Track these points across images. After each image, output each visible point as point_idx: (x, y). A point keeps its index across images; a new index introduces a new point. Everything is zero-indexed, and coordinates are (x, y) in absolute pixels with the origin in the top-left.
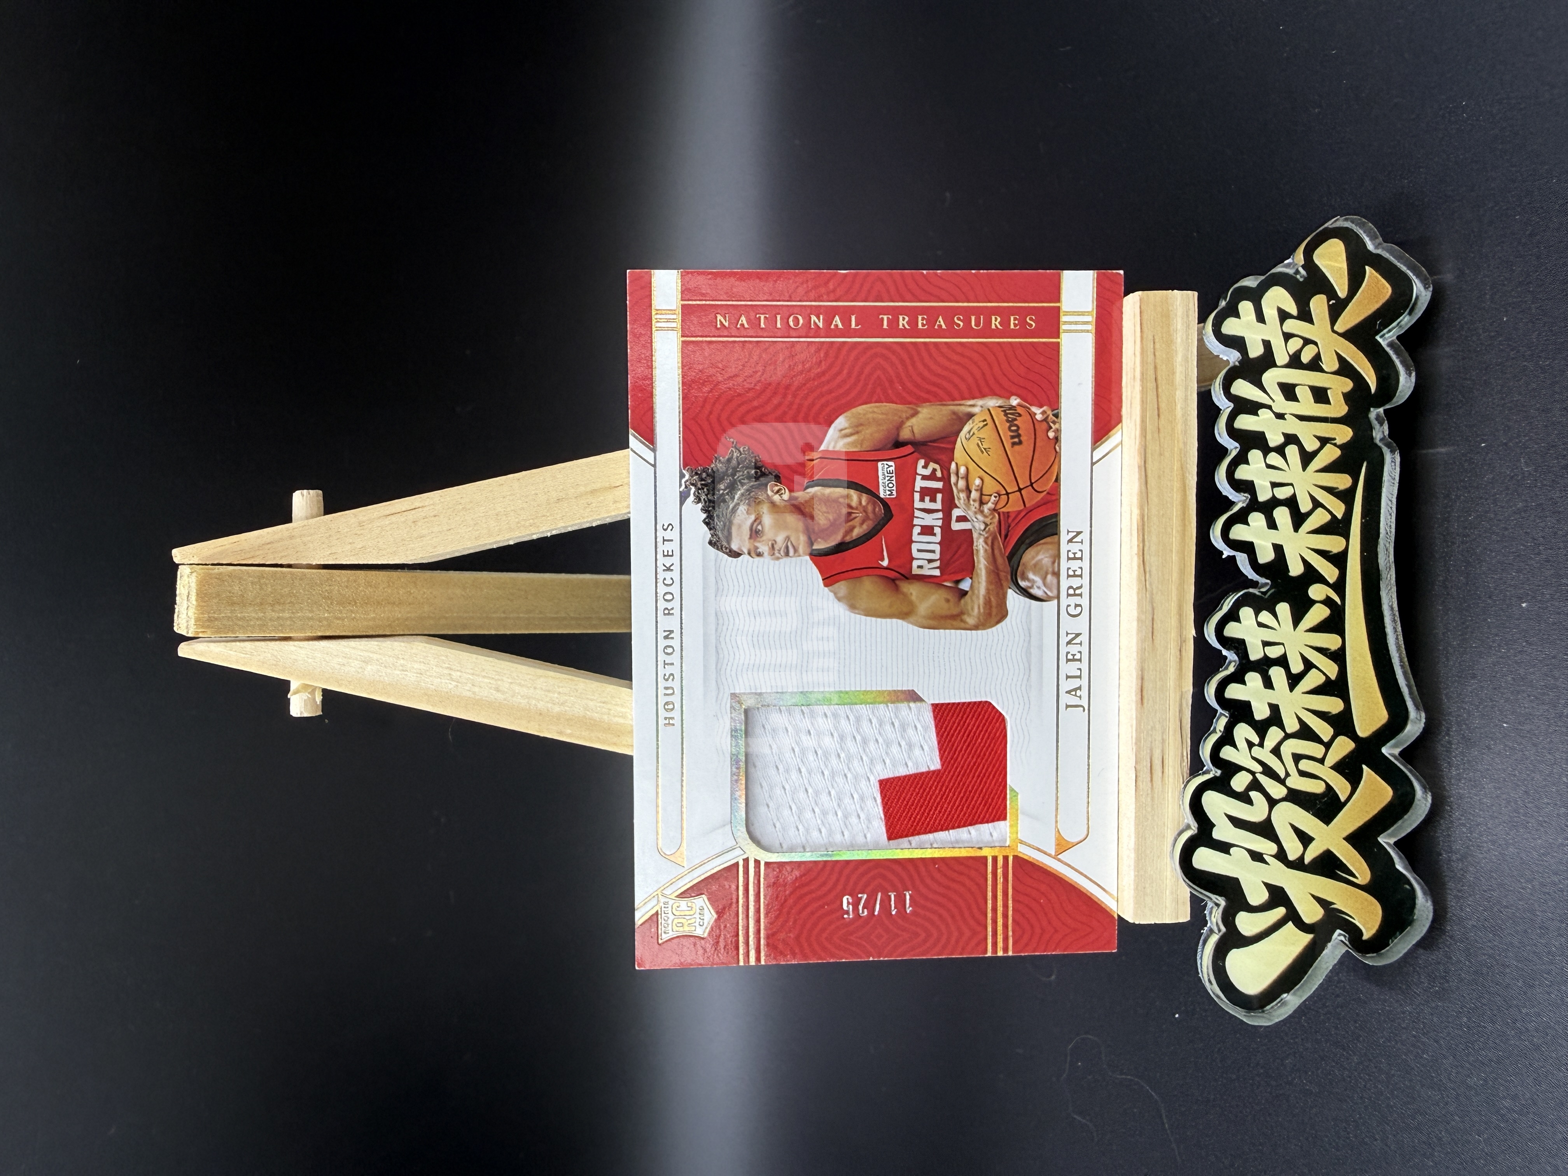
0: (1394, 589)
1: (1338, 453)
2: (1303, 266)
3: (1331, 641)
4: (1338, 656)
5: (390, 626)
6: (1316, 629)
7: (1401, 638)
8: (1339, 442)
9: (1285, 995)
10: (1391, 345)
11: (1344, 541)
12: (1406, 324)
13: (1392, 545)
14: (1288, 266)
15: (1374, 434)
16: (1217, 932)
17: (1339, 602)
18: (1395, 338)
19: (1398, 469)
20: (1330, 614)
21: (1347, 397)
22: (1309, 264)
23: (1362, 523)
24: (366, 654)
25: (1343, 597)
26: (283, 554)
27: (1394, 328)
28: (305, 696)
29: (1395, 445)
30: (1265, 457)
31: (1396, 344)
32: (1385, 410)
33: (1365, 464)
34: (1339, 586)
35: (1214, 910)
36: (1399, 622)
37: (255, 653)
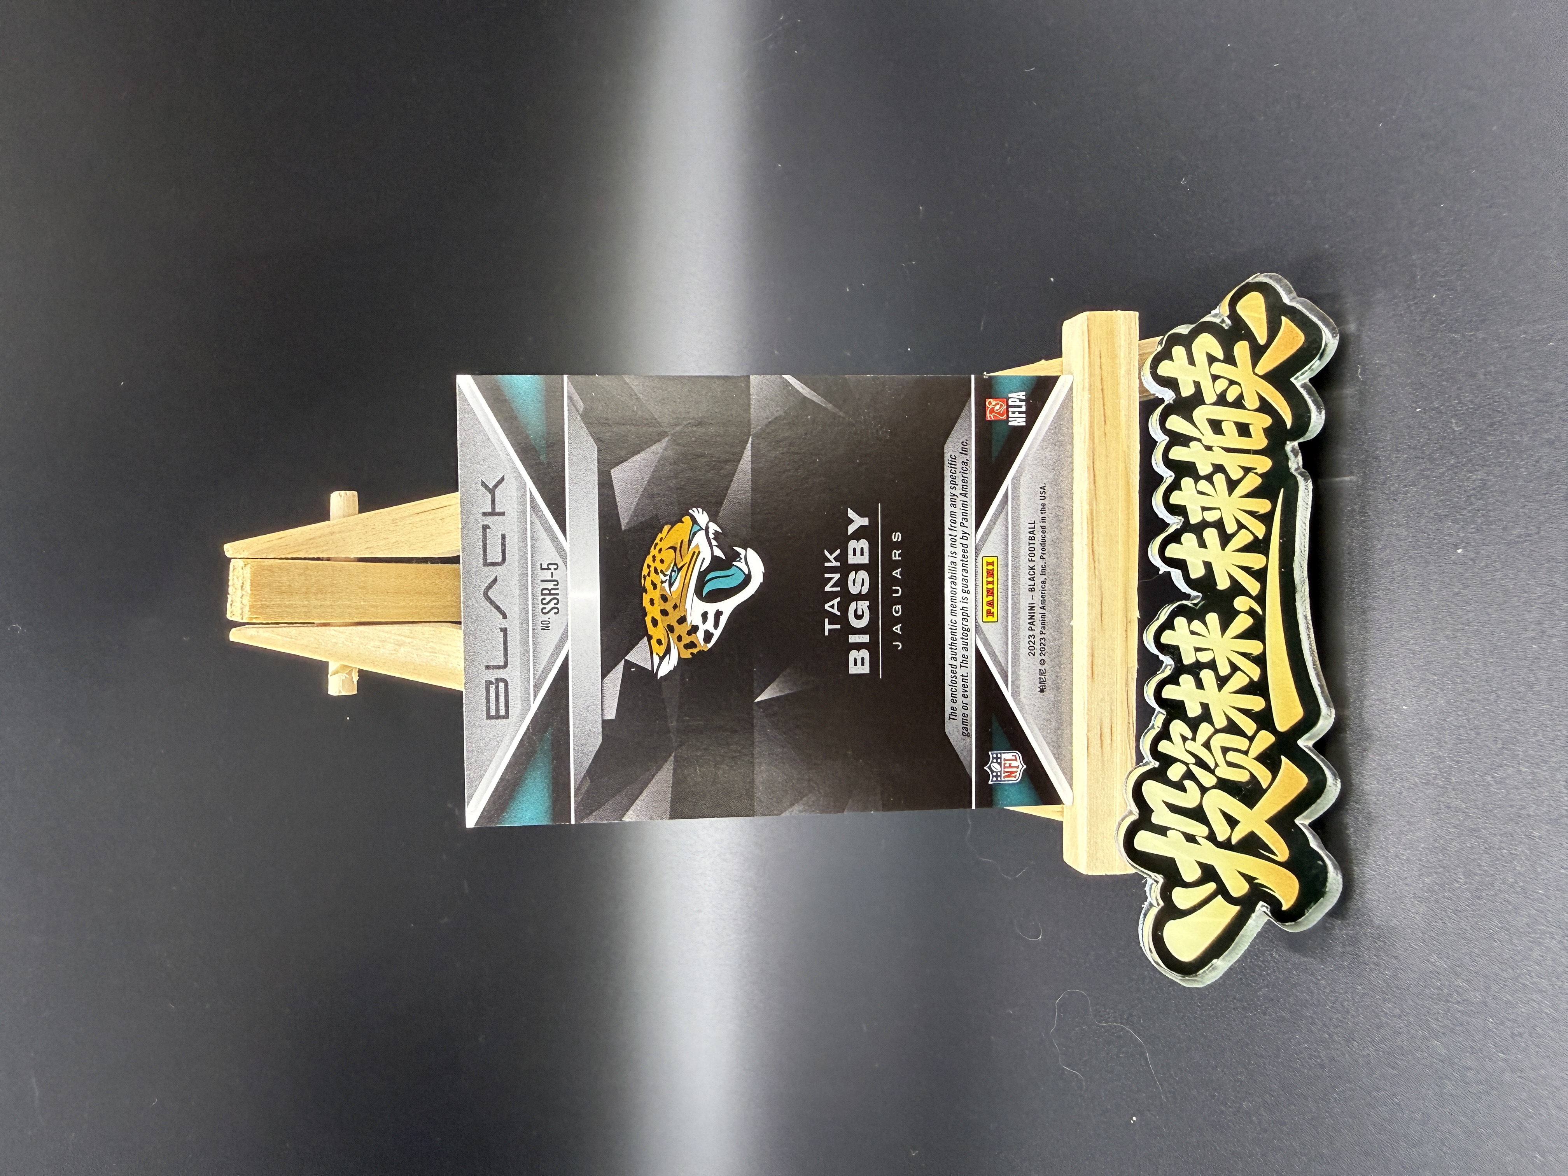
0: (1308, 600)
1: (1259, 481)
2: (1229, 317)
3: (1253, 647)
4: (1260, 660)
5: (418, 613)
6: (1241, 636)
7: (1314, 644)
8: (1259, 471)
9: (1215, 961)
10: (1304, 386)
11: (1264, 558)
12: (1317, 369)
13: (1306, 562)
14: (1215, 316)
15: (1290, 464)
16: (1156, 905)
17: (1260, 612)
18: (1307, 380)
19: (1311, 495)
20: (1253, 624)
21: (1267, 431)
22: (1234, 315)
23: (1280, 542)
24: (399, 638)
25: (1263, 606)
26: (324, 548)
27: (1306, 371)
28: (343, 676)
29: (1308, 474)
30: (1196, 483)
31: (1308, 385)
32: (1299, 444)
33: (1282, 490)
34: (1261, 599)
35: (1154, 886)
36: (1312, 630)
37: (300, 638)
